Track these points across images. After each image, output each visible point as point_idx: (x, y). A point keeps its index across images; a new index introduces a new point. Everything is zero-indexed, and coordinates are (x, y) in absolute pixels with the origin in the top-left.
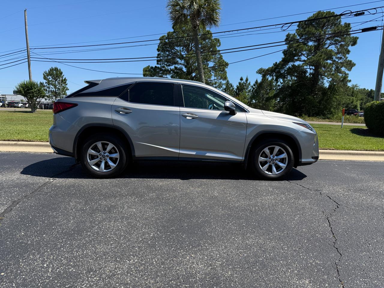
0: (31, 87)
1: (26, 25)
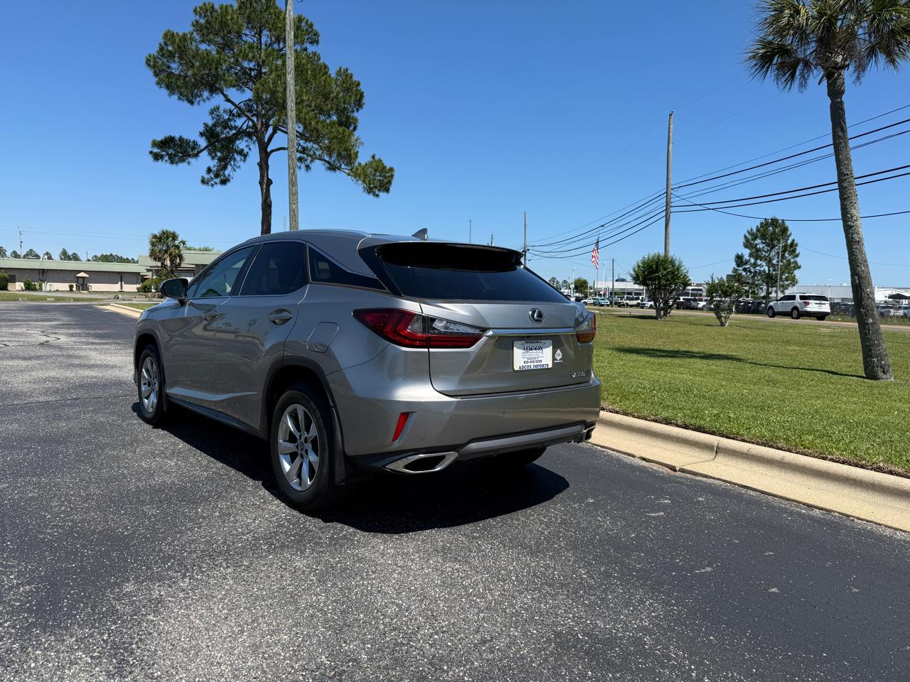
0: (657, 267)
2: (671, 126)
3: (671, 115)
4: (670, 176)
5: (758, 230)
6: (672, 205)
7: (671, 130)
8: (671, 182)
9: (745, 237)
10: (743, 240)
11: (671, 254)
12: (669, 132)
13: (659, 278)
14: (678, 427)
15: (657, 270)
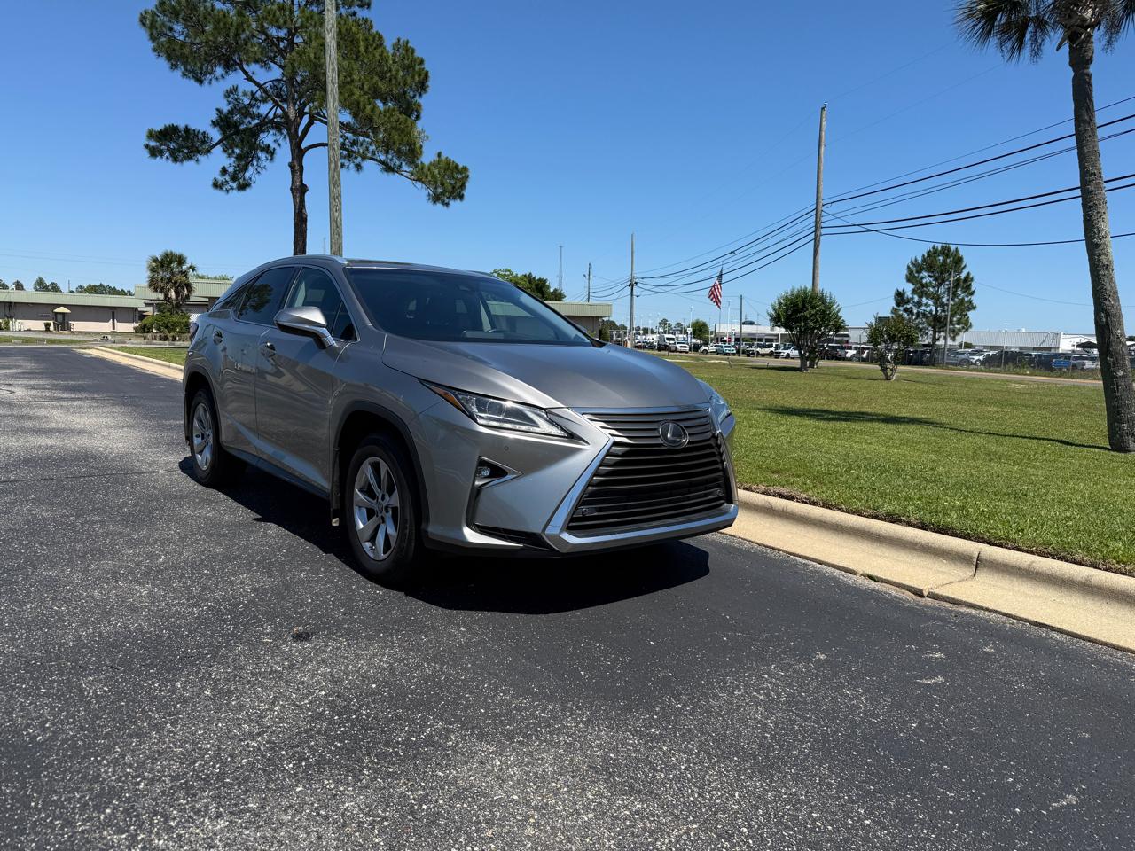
0: (804, 306)
1: (820, 146)
2: (824, 123)
3: (823, 109)
4: (821, 188)
5: (924, 260)
6: (823, 225)
7: (824, 128)
8: (822, 195)
9: (909, 268)
10: (905, 272)
11: (819, 288)
12: (821, 131)
13: (805, 319)
14: (911, 526)
15: (804, 308)
